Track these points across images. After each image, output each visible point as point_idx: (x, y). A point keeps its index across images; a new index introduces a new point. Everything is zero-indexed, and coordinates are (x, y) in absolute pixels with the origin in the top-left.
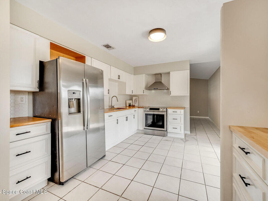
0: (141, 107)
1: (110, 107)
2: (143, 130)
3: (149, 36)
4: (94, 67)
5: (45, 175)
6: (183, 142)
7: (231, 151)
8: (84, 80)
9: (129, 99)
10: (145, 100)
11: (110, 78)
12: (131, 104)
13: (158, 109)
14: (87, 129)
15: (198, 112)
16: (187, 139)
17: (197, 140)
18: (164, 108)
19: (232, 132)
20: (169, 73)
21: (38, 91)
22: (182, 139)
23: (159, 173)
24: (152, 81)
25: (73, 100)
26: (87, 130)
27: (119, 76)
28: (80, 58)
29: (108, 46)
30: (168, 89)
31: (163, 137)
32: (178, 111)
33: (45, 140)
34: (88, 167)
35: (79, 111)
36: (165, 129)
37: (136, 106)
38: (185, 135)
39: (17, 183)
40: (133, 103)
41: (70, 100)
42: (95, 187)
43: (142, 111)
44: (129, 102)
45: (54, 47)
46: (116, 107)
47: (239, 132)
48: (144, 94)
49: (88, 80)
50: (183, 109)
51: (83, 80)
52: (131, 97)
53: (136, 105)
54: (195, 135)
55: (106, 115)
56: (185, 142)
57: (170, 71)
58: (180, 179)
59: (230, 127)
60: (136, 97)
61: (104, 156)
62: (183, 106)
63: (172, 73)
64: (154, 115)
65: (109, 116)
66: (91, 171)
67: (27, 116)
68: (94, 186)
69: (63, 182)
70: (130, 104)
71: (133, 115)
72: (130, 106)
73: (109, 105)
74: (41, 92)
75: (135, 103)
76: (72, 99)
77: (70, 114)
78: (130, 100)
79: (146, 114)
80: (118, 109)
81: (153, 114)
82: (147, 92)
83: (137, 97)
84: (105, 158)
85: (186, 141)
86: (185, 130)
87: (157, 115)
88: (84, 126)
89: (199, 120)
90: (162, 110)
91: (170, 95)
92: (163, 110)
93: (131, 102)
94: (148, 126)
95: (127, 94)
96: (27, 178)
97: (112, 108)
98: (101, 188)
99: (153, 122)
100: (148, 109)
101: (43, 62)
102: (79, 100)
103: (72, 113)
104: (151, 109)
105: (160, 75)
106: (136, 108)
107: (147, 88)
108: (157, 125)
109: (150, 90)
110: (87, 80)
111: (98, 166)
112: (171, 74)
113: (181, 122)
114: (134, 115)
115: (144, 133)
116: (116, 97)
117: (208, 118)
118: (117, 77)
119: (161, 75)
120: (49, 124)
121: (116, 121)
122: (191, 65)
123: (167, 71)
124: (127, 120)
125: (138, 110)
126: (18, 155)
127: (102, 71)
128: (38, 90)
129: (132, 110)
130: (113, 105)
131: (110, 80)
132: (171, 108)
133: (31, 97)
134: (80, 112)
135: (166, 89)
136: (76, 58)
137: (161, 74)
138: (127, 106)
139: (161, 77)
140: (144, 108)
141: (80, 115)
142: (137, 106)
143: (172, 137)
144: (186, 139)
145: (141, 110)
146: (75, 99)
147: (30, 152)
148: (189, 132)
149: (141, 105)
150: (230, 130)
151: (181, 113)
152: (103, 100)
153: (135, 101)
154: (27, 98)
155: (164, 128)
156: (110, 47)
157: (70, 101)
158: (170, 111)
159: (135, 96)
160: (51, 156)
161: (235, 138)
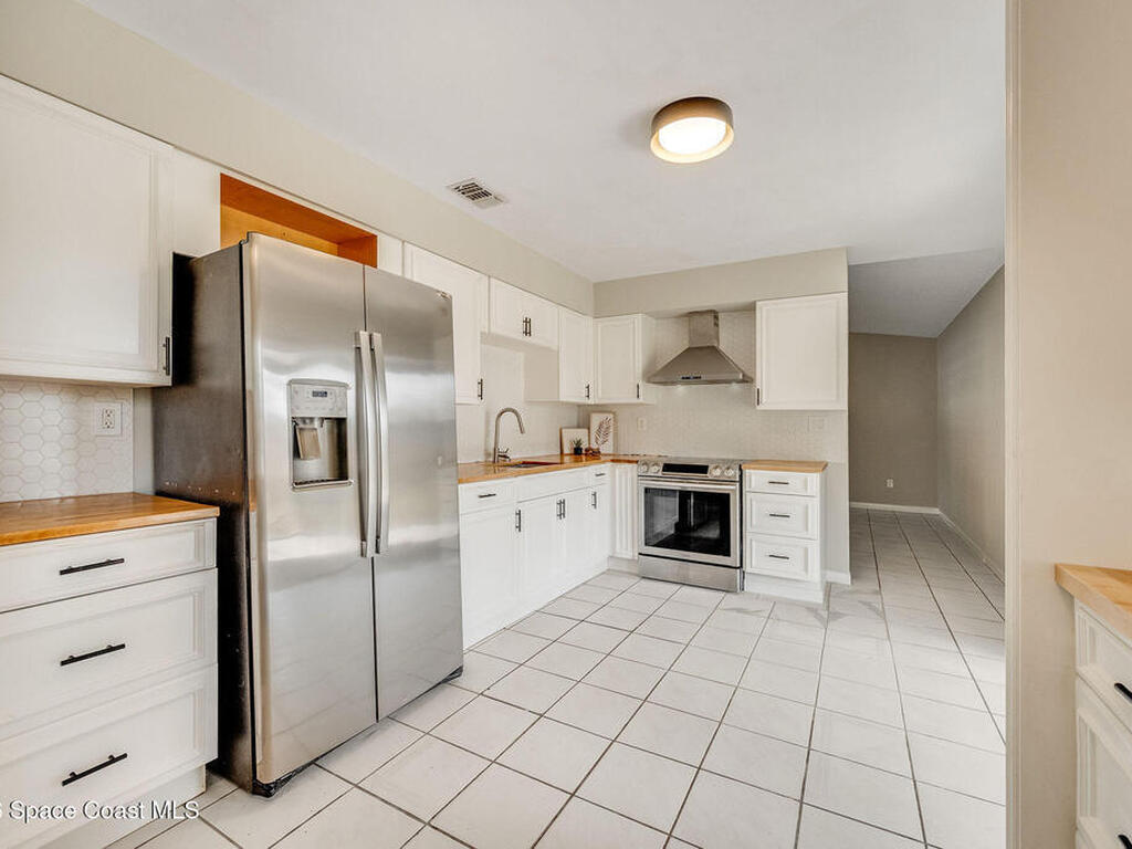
0: (627, 458)
1: (488, 455)
2: (633, 560)
3: (653, 134)
4: (416, 280)
5: (194, 747)
6: (818, 624)
7: (1068, 698)
8: (364, 336)
9: (575, 424)
10: (645, 428)
11: (487, 331)
12: (584, 446)
13: (703, 469)
14: (377, 551)
15: (890, 484)
16: (835, 607)
17: (882, 614)
18: (728, 464)
19: (1072, 597)
20: (750, 309)
21: (170, 384)
22: (811, 609)
23: (699, 768)
24: (675, 342)
25: (316, 424)
26: (376, 555)
27: (527, 322)
28: (356, 245)
29: (474, 192)
30: (747, 380)
31: (723, 594)
32: (795, 478)
33: (191, 598)
34: (381, 718)
35: (341, 473)
36: (733, 560)
37: (606, 455)
38: (829, 589)
39: (65, 783)
40: (593, 440)
41: (301, 425)
42: (403, 814)
43: (629, 475)
44: (572, 435)
45: (236, 193)
46: (515, 456)
47: (1119, 606)
48: (641, 400)
49: (383, 336)
50: (815, 472)
51: (357, 336)
52: (584, 414)
53: (606, 448)
54: (876, 593)
55: (468, 492)
56: (826, 623)
57: (753, 299)
58: (802, 803)
59: (1057, 572)
60: (606, 415)
61: (458, 672)
62: (818, 460)
63: (764, 309)
64: (684, 496)
65: (481, 497)
66: (392, 739)
67: (132, 490)
68: (400, 809)
69: (267, 785)
70: (579, 443)
71: (591, 491)
72: (577, 451)
73: (486, 450)
74: (183, 390)
75: (601, 440)
76: (312, 419)
77: (299, 483)
78: (579, 427)
79: (647, 490)
80: (526, 464)
81: (680, 492)
82: (653, 394)
83: (611, 416)
84: (461, 681)
85: (834, 616)
86: (826, 564)
87: (700, 496)
88: (364, 538)
89: (896, 518)
90: (717, 473)
91: (758, 408)
92: (723, 472)
93: (581, 434)
94: (656, 542)
95: (563, 403)
96: (113, 760)
97: (499, 462)
98: (429, 824)
99: (681, 526)
100: (656, 470)
101: (190, 258)
102: (340, 423)
103: (312, 482)
104: (668, 468)
105: (710, 318)
106: (604, 462)
107: (655, 375)
108: (700, 539)
109: (665, 383)
110: (377, 337)
111: (425, 716)
112: (764, 311)
113: (807, 530)
114: (595, 495)
115: (637, 575)
116: (514, 411)
117: (936, 511)
118: (521, 327)
119: (716, 318)
120: (211, 527)
121: (514, 518)
122: (854, 272)
123: (742, 299)
124: (561, 515)
125: (613, 472)
126: (72, 660)
127: (447, 299)
128: (167, 381)
129: (586, 473)
130: (502, 448)
131: (488, 338)
132: (758, 463)
133: (145, 410)
134: (347, 479)
135: (739, 382)
136: (339, 244)
137: (714, 314)
138: (566, 451)
139: (716, 325)
140: (637, 462)
141: (347, 491)
142: (611, 452)
143: (767, 599)
144: (830, 607)
145: (627, 473)
146: (323, 419)
147: (123, 646)
148: (844, 578)
149: (627, 449)
150: (1061, 588)
151: (806, 489)
152: (451, 426)
153: (599, 431)
154: (131, 413)
155: (729, 555)
156: (486, 194)
157: (301, 429)
158: (756, 478)
159: (600, 409)
160: (217, 665)
161: (1092, 632)
